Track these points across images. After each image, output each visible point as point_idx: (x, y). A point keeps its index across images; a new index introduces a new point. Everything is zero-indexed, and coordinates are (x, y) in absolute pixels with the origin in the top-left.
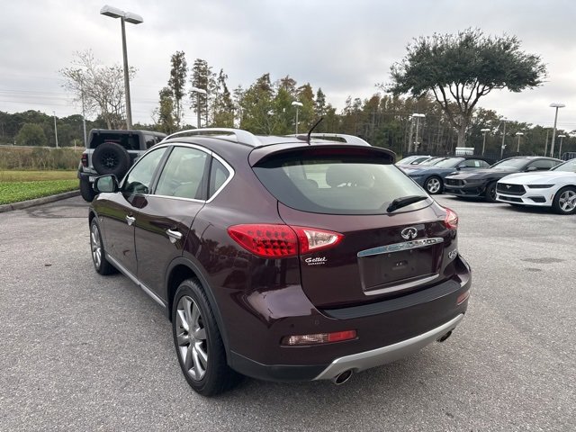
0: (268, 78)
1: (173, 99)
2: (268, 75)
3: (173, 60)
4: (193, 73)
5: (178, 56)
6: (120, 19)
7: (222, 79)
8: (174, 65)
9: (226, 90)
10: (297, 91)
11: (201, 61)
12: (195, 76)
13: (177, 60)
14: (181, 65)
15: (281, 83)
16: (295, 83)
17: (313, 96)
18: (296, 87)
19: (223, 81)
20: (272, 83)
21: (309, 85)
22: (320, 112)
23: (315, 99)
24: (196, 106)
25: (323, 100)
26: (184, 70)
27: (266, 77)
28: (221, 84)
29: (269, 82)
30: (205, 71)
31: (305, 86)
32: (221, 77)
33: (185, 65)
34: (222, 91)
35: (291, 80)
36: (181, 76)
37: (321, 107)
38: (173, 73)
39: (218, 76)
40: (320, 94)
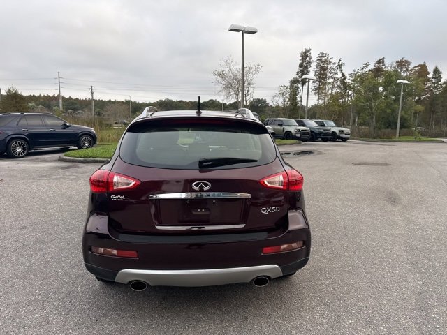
0: (383, 62)
1: (300, 85)
2: (383, 59)
3: (302, 56)
4: (316, 64)
5: (306, 52)
6: (241, 32)
7: (340, 66)
8: (302, 59)
9: (343, 75)
10: (411, 70)
11: (323, 54)
12: (317, 66)
13: (305, 56)
14: (308, 59)
15: (395, 64)
16: (410, 63)
17: (429, 73)
18: (411, 67)
19: (340, 68)
20: (386, 65)
21: (425, 64)
22: (435, 87)
23: (430, 76)
24: (316, 89)
25: (440, 76)
26: (309, 62)
27: (381, 61)
28: (338, 71)
29: (384, 65)
30: (327, 62)
31: (420, 65)
32: (339, 65)
33: (310, 59)
34: (339, 76)
35: (406, 61)
36: (307, 67)
37: (436, 83)
38: (301, 65)
39: (337, 64)
40: (436, 71)
